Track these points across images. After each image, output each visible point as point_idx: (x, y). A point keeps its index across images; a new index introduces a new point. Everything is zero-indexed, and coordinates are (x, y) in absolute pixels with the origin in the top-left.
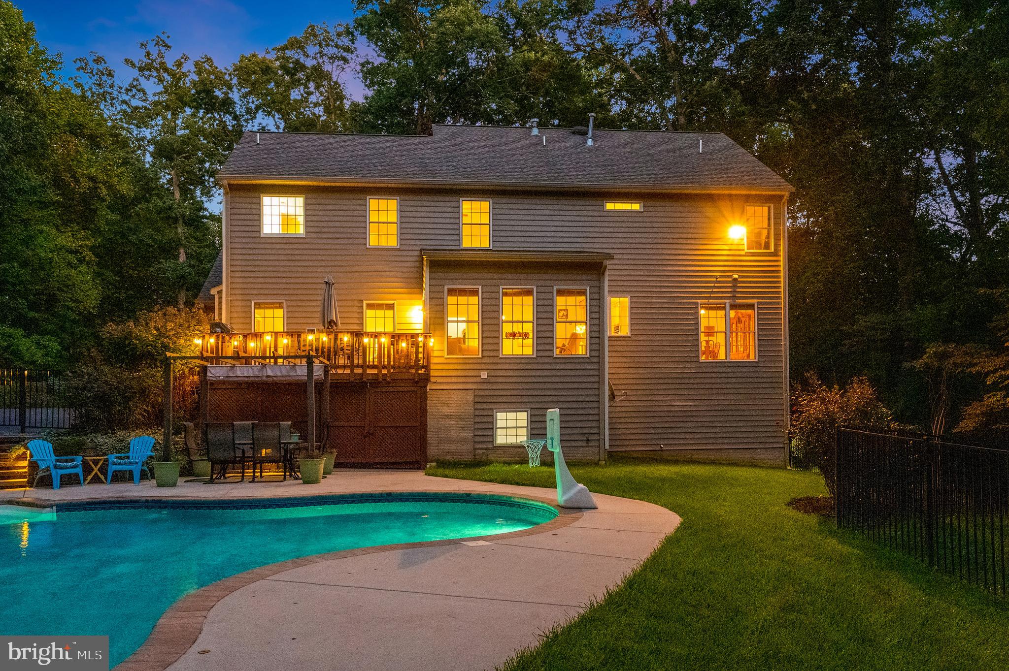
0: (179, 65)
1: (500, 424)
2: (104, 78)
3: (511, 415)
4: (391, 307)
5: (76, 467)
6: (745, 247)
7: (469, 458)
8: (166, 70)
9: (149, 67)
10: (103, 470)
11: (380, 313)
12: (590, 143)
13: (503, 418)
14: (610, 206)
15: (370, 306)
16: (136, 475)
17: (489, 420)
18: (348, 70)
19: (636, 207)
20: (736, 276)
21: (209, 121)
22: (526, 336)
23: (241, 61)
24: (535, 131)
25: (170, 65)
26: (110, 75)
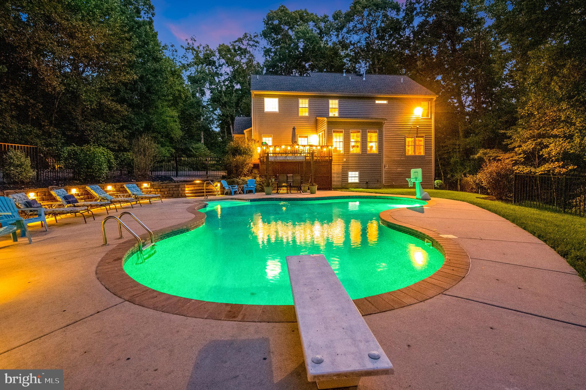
0: (198, 47)
1: (350, 176)
2: (174, 53)
3: (354, 173)
4: (307, 137)
5: (236, 189)
6: (421, 116)
7: (340, 187)
8: (194, 49)
9: (188, 49)
10: (243, 190)
11: (303, 139)
12: (364, 79)
13: (351, 174)
14: (377, 102)
15: (300, 137)
16: (254, 191)
17: (346, 174)
18: (257, 50)
19: (385, 102)
20: (418, 126)
21: (207, 69)
22: (358, 147)
23: (219, 46)
24: (344, 75)
25: (195, 48)
26: (176, 51)
